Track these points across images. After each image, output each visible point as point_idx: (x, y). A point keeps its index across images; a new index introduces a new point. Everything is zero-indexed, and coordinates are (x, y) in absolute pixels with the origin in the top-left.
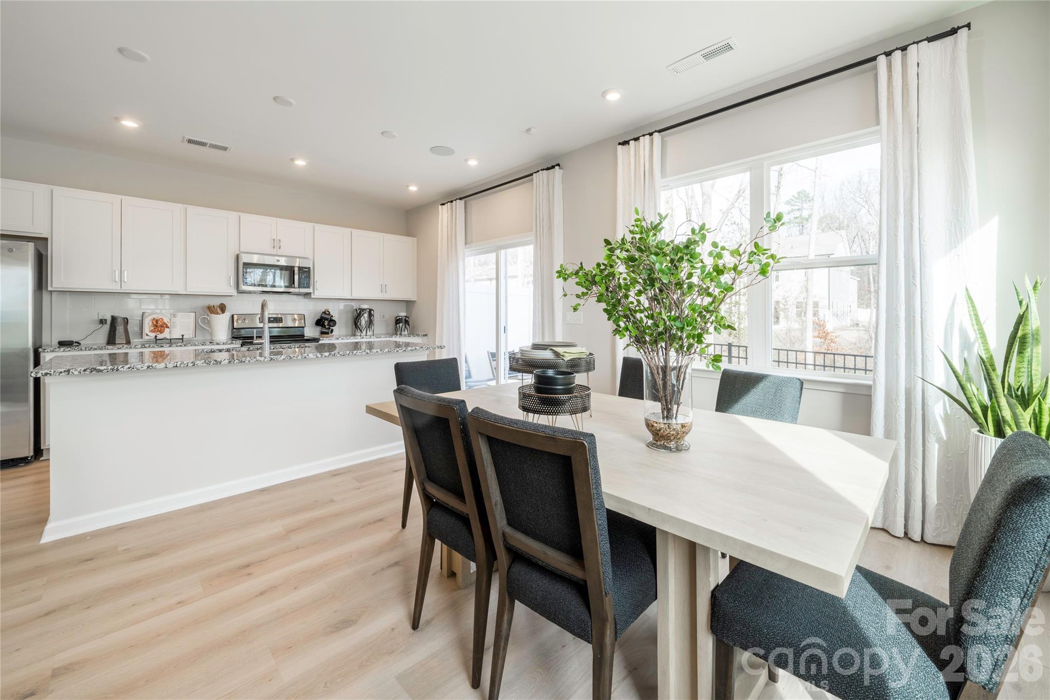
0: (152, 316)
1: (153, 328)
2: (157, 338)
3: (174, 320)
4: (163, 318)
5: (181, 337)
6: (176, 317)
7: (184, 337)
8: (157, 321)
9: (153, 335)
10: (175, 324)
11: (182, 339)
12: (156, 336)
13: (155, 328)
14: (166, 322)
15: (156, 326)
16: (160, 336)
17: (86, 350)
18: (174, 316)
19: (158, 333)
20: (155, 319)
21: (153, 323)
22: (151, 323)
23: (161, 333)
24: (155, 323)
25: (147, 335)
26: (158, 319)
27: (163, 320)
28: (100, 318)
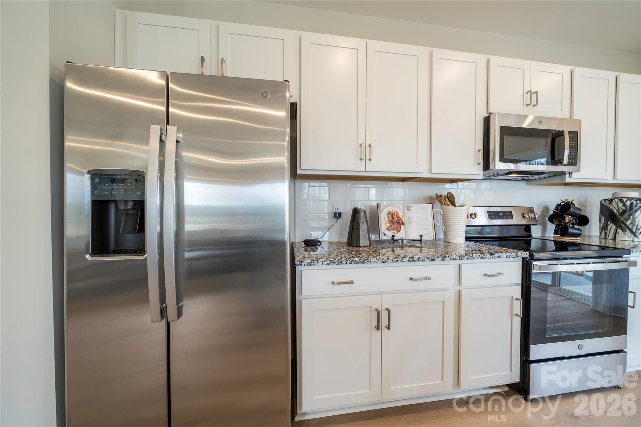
0: (387, 208)
1: (389, 225)
2: (395, 239)
3: (408, 214)
4: (398, 212)
5: (419, 239)
6: (410, 210)
7: (423, 239)
8: (393, 215)
9: (389, 234)
10: (411, 220)
11: (421, 241)
12: (393, 236)
13: (391, 225)
14: (401, 217)
15: (392, 222)
16: (398, 236)
17: (346, 263)
18: (409, 209)
19: (395, 231)
20: (390, 212)
21: (389, 218)
22: (387, 219)
23: (398, 232)
24: (391, 218)
25: (385, 234)
26: (393, 212)
27: (398, 214)
28: (334, 211)
